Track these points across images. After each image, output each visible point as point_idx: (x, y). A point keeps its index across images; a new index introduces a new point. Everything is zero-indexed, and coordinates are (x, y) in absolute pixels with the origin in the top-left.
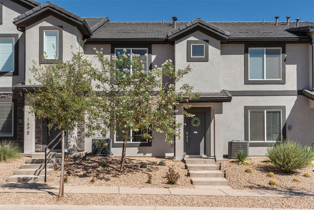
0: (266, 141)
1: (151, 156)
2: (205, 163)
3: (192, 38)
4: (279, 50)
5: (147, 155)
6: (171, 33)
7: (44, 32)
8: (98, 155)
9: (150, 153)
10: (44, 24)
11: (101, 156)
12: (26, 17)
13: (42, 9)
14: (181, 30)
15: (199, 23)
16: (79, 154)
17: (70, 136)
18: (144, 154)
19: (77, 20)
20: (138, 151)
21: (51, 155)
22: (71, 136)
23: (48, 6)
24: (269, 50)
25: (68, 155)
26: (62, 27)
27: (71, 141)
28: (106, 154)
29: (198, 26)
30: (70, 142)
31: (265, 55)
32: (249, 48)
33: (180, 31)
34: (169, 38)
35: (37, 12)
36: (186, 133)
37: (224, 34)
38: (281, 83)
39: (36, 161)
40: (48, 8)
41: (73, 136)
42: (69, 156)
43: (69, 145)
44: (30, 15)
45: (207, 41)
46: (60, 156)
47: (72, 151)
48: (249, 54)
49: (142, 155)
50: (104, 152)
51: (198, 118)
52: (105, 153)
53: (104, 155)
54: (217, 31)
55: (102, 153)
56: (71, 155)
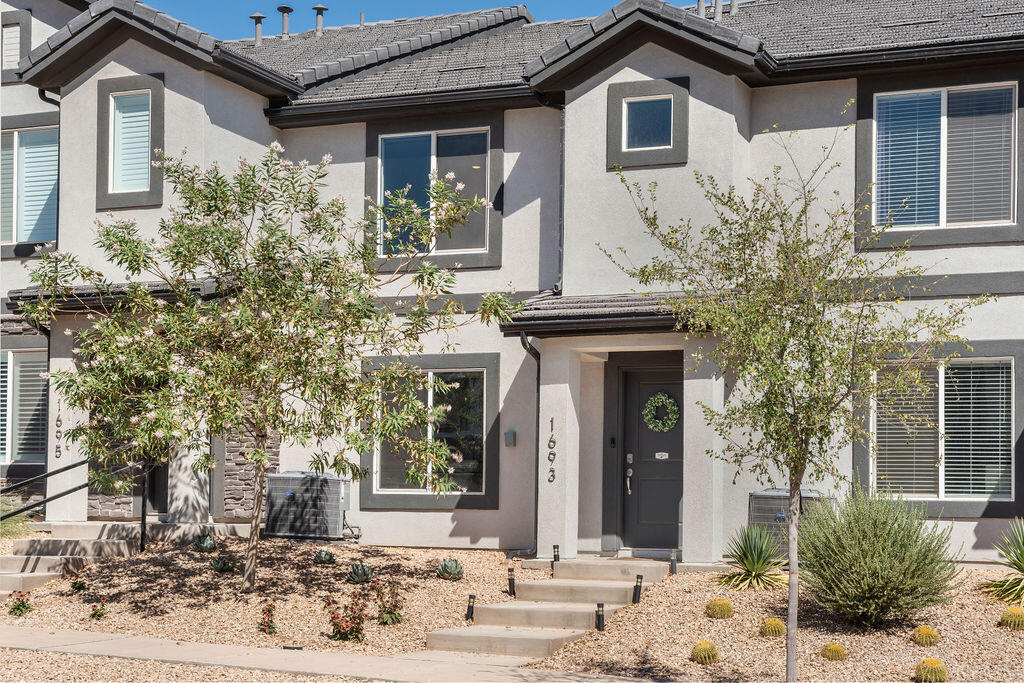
0: (943, 497)
1: (498, 547)
2: (625, 577)
3: (627, 75)
4: (1009, 91)
5: (484, 542)
6: (537, 63)
7: (112, 101)
8: (279, 537)
9: (493, 535)
10: (113, 70)
11: (289, 538)
12: (50, 54)
13: (95, 21)
14: (573, 45)
15: (639, 10)
16: (196, 529)
17: (174, 464)
18: (473, 541)
19: (195, 47)
20: (451, 526)
21: (106, 531)
22: (179, 463)
23: (113, 9)
24: (960, 95)
25: (163, 533)
26: (160, 76)
27: (179, 484)
28: (304, 532)
29: (639, 24)
30: (175, 486)
31: (944, 120)
32: (875, 95)
33: (572, 51)
34: (534, 82)
35: (81, 31)
36: (625, 458)
37: (734, 48)
38: (1013, 239)
39: (38, 547)
40: (113, 15)
41: (183, 466)
42: (168, 533)
43: (172, 495)
44: (62, 45)
45: (683, 82)
46: (132, 532)
47: (179, 518)
48: (875, 123)
49: (465, 542)
50: (298, 524)
51: (669, 398)
52: (302, 529)
53: (299, 537)
54: (708, 39)
55: (292, 528)
56: (173, 531)
